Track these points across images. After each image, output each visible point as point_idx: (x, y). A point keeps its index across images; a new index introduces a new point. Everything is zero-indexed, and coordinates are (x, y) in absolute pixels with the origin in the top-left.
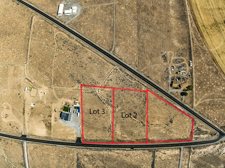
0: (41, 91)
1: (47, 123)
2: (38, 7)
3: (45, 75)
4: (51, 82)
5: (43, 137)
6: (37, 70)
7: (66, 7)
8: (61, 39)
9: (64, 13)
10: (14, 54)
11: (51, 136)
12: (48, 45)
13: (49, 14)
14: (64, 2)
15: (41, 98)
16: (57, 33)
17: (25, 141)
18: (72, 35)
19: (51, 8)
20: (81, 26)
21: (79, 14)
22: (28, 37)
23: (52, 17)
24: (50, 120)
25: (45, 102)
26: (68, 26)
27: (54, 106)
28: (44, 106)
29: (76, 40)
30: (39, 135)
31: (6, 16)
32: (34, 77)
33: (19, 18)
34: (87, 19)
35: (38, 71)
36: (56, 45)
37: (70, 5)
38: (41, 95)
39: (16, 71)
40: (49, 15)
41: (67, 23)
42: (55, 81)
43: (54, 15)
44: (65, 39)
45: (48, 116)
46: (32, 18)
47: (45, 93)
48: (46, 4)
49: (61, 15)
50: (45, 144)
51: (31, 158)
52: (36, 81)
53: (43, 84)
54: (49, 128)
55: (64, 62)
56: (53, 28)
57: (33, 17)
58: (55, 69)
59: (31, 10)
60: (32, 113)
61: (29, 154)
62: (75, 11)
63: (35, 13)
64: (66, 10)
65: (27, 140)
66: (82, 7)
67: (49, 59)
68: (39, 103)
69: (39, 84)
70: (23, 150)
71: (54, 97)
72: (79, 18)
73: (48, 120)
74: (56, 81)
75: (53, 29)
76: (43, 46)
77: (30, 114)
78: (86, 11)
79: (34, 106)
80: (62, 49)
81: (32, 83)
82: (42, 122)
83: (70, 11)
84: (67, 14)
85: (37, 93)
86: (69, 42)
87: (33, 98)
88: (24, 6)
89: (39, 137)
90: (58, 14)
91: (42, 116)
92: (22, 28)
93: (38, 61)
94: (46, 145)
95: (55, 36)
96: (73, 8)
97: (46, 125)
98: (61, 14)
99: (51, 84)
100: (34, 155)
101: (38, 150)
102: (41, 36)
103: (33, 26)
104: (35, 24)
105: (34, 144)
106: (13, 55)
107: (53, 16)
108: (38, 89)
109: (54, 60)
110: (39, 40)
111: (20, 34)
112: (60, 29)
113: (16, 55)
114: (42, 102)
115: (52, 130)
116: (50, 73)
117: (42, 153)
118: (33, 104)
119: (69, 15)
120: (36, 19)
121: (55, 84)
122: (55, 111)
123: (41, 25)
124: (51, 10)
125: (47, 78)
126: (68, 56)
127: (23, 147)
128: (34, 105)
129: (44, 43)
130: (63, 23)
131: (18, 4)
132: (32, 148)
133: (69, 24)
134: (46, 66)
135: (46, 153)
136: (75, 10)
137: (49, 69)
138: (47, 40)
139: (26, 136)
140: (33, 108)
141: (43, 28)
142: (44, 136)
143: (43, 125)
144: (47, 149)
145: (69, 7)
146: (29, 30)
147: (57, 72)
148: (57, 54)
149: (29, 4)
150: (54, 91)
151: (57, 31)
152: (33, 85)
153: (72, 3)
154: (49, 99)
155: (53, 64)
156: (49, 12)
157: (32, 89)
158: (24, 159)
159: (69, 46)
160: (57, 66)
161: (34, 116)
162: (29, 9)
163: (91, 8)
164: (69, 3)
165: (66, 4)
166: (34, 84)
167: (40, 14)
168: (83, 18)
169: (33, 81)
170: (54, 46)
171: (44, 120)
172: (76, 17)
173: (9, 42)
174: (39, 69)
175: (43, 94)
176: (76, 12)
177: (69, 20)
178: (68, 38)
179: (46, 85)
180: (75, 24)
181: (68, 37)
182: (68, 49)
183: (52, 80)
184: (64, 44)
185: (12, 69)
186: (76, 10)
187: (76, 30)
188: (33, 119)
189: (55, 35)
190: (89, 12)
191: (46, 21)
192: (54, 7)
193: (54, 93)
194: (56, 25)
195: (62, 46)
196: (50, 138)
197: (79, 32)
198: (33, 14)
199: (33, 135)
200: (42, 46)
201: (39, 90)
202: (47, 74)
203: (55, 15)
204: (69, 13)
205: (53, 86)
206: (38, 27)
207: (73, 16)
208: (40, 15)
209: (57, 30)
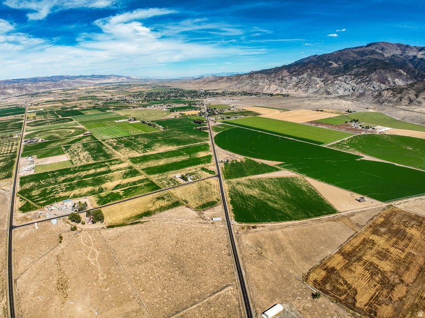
2: (247, 282)
10: (158, 297)
13: (252, 302)
14: (288, 306)
19: (262, 299)
22: (197, 300)
23: (252, 310)
31: (204, 252)
33: (214, 270)
39: (135, 314)
40: (251, 305)
43: (257, 309)
46: (227, 286)
48: (261, 287)
57: (230, 285)
59: (237, 277)
63: (237, 284)
88: (234, 264)
90: (263, 313)
92: (204, 284)
102: (213, 315)
103: (218, 296)
104: (222, 296)
106: (156, 297)
107: (255, 310)
111: (194, 287)
113: (160, 301)
120: (230, 291)
123: (229, 306)
124: (260, 300)
131: (229, 255)
141: (226, 310)
146: (209, 295)
149: (242, 268)
156: (255, 299)
162: (236, 273)
164: (293, 313)
165: (287, 310)
167: (241, 291)
173: (172, 279)
185: (134, 306)
191: (239, 307)
192: (268, 301)
198: (234, 283)
203: (260, 311)
206: (223, 303)
208: (240, 293)
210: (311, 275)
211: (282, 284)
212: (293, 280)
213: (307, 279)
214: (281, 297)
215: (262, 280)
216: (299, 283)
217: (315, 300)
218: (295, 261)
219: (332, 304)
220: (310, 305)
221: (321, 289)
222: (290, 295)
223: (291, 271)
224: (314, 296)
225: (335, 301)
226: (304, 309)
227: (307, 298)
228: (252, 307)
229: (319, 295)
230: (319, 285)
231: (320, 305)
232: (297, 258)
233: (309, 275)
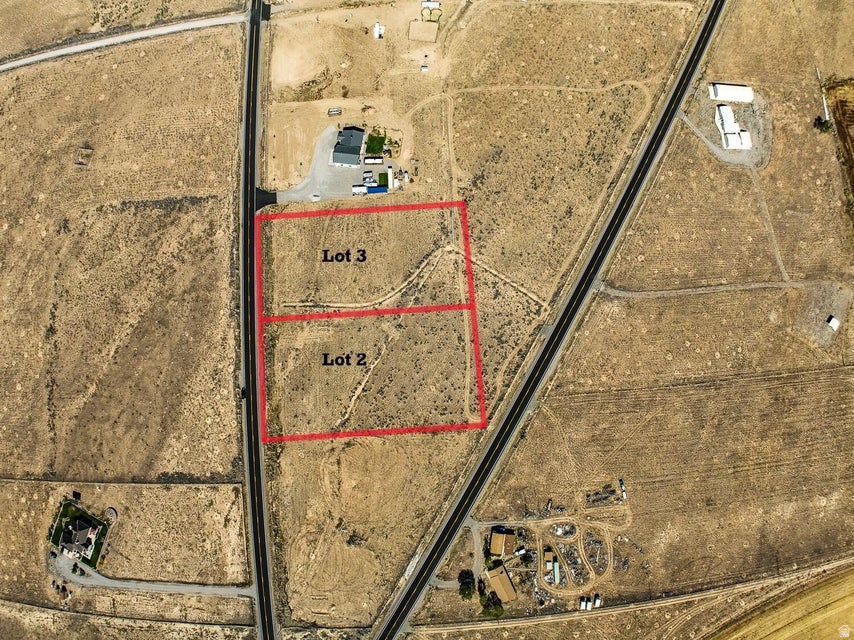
0: (432, 57)
1: (320, 87)
2: (726, 15)
3: (488, 63)
4: (466, 87)
5: (269, 76)
6: (504, 33)
7: (742, 112)
8: (627, 105)
9: (719, 106)
11: (274, 103)
12: (596, 63)
13: (709, 54)
14: (763, 103)
15: (405, 56)
16: (646, 90)
17: (249, 18)
18: (645, 141)
19: (730, 61)
20: (684, 169)
21: (725, 157)
23: (699, 67)
24: (331, 95)
25: (393, 72)
26: (676, 126)
27: (382, 103)
28: (378, 71)
29: (629, 157)
30: (273, 62)
32: (479, 26)
34: (713, 188)
35: (500, 40)
36: (600, 89)
37: (755, 125)
38: (417, 55)
40: (704, 57)
41: (685, 119)
42: (473, 98)
43: (709, 71)
44: (627, 118)
45: (344, 87)
47: (424, 70)
48: (744, 40)
49: (712, 96)
50: (242, 84)
51: (190, 40)
52: (463, 35)
53: (456, 61)
54: (302, 92)
55: (543, 121)
56: (662, 74)
58: (516, 94)
60: (351, 32)
61: (204, 32)
62: (734, 143)
63: (705, 8)
64: (734, 111)
65: (255, 23)
66: (752, 166)
67: (549, 70)
68: (388, 54)
69: (454, 45)
70: (216, 13)
71: (414, 100)
72: (710, 161)
73: (329, 88)
74: (471, 102)
75: (659, 74)
76: (591, 46)
77: (346, 26)
78: (739, 181)
79: (377, 36)
80: (591, 112)
81: (456, 22)
82: (322, 68)
83: (731, 124)
84: (717, 117)
85: (422, 43)
86: (619, 132)
87: (405, 31)
89: (269, 63)
90: (714, 84)
91: (343, 66)
93: (536, 36)
94: (241, 89)
95: (634, 83)
96: (746, 136)
97: (313, 82)
98: (716, 95)
99: (459, 85)
100: (201, 52)
101: (221, 64)
102: (627, 34)
103: (658, 7)
104: (665, 11)
105: (240, 49)
107: (704, 69)
108: (439, 45)
109: (546, 87)
110: (612, 30)
112: (662, 98)
114: (392, 61)
115: (295, 104)
116: (499, 79)
117: (211, 76)
118: (382, 32)
119: (718, 122)
120: (683, 12)
121: (460, 100)
122: (364, 110)
123: (664, 34)
124: (726, 60)
125: (479, 71)
126: (565, 133)
127: (227, 11)
128: (380, 36)
129: (603, 48)
130: (683, 105)
132: (226, 42)
133: (682, 128)
134: (523, 64)
135: (213, 89)
136: (739, 143)
137: (513, 74)
138: (616, 56)
139: (268, 19)
140: (367, 33)
141: (656, 39)
142: (272, 79)
143: (313, 74)
144: (227, 94)
145: (745, 123)
147: (506, 101)
148: (570, 98)
150: (437, 97)
151: (653, 88)
152: (448, 25)
153: (762, 129)
154: (407, 85)
155: (531, 88)
156: (717, 54)
157: (436, 25)
158: (184, 18)
159: (604, 134)
160: (525, 101)
161: (341, 40)
163: (756, 200)
164: (761, 121)
165: (756, 108)
166: (455, 27)
167: (704, 23)
168: (712, 176)
169: (462, 24)
170: (598, 82)
171: (331, 72)
172: (714, 148)
174: (508, 42)
175: (422, 63)
176: (732, 146)
177: (698, 125)
178: (633, 130)
179: (454, 71)
180: (686, 147)
181: (635, 127)
182: (592, 134)
183: (475, 86)
184: (608, 119)
186: (739, 147)
187: (666, 152)
188: (330, 36)
189: (639, 84)
190: (740, 192)
191: (682, 47)
192: (737, 70)
193: (428, 100)
194: (673, 81)
195: (600, 111)
196: (267, 100)
197: (658, 166)
199: (271, 41)
200: (593, 43)
201: (434, 47)
202: (493, 71)
203: (710, 76)
204: (722, 124)
205: (452, 92)
206: (657, 24)
207: (716, 137)
208: (699, 26)
209: (655, 90)
210: (846, 88)
211: (784, 61)
212: (809, 69)
213: (834, 88)
214: (763, 81)
215: (755, 31)
216: (813, 82)
217: (816, 130)
218: (839, 44)
219: (834, 159)
220: (799, 130)
221: (839, 123)
222: (782, 90)
223: (816, 54)
224: (819, 123)
225: (842, 159)
226: (784, 129)
227: (805, 115)
228: (701, 62)
229: (828, 128)
230: (844, 114)
231: (817, 143)
232: (847, 42)
233: (842, 86)
